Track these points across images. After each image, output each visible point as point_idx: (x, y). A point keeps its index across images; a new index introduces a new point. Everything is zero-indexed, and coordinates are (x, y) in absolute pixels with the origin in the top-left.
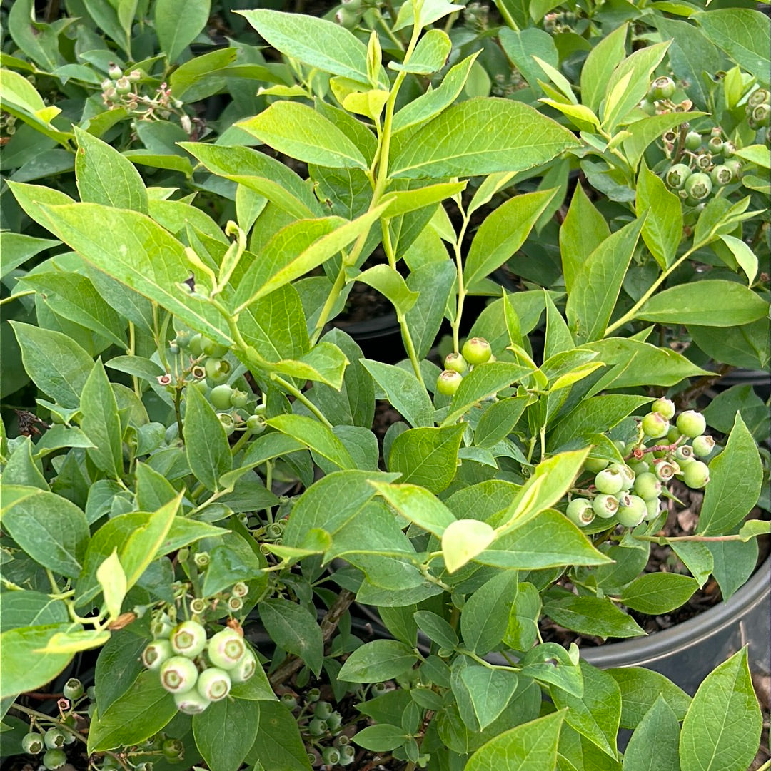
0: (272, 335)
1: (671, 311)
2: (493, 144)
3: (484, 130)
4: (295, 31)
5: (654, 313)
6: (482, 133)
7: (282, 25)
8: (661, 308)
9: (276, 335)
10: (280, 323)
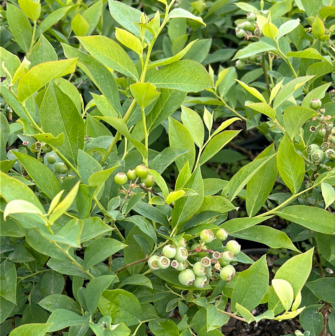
0: (70, 138)
1: (295, 216)
2: (186, 81)
3: (185, 75)
4: (127, 13)
5: (286, 214)
6: (183, 75)
7: (123, 9)
8: (290, 213)
9: (72, 139)
10: (74, 133)
